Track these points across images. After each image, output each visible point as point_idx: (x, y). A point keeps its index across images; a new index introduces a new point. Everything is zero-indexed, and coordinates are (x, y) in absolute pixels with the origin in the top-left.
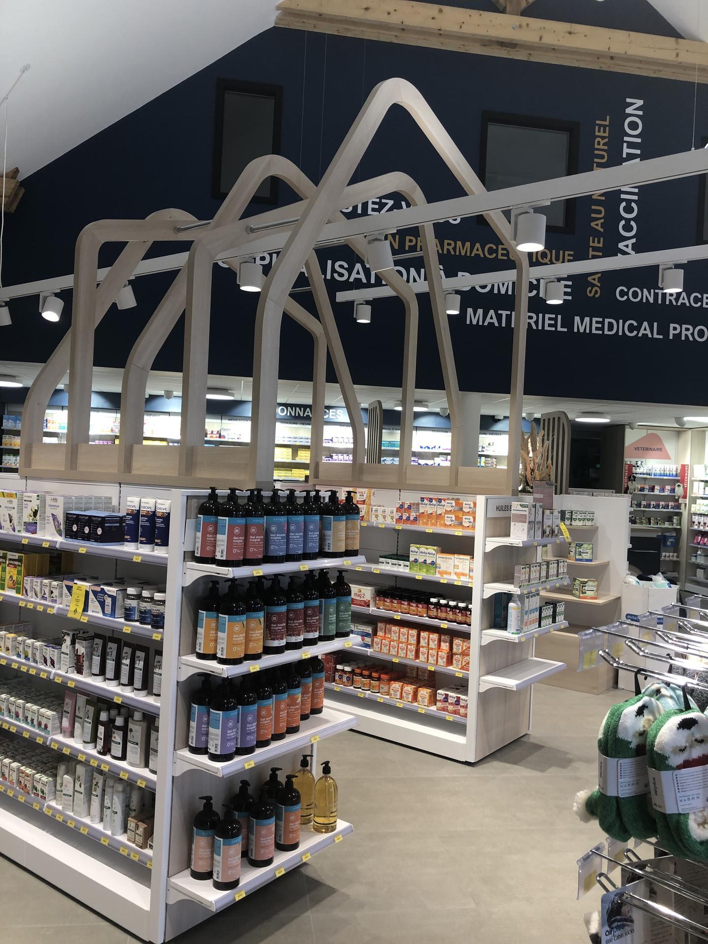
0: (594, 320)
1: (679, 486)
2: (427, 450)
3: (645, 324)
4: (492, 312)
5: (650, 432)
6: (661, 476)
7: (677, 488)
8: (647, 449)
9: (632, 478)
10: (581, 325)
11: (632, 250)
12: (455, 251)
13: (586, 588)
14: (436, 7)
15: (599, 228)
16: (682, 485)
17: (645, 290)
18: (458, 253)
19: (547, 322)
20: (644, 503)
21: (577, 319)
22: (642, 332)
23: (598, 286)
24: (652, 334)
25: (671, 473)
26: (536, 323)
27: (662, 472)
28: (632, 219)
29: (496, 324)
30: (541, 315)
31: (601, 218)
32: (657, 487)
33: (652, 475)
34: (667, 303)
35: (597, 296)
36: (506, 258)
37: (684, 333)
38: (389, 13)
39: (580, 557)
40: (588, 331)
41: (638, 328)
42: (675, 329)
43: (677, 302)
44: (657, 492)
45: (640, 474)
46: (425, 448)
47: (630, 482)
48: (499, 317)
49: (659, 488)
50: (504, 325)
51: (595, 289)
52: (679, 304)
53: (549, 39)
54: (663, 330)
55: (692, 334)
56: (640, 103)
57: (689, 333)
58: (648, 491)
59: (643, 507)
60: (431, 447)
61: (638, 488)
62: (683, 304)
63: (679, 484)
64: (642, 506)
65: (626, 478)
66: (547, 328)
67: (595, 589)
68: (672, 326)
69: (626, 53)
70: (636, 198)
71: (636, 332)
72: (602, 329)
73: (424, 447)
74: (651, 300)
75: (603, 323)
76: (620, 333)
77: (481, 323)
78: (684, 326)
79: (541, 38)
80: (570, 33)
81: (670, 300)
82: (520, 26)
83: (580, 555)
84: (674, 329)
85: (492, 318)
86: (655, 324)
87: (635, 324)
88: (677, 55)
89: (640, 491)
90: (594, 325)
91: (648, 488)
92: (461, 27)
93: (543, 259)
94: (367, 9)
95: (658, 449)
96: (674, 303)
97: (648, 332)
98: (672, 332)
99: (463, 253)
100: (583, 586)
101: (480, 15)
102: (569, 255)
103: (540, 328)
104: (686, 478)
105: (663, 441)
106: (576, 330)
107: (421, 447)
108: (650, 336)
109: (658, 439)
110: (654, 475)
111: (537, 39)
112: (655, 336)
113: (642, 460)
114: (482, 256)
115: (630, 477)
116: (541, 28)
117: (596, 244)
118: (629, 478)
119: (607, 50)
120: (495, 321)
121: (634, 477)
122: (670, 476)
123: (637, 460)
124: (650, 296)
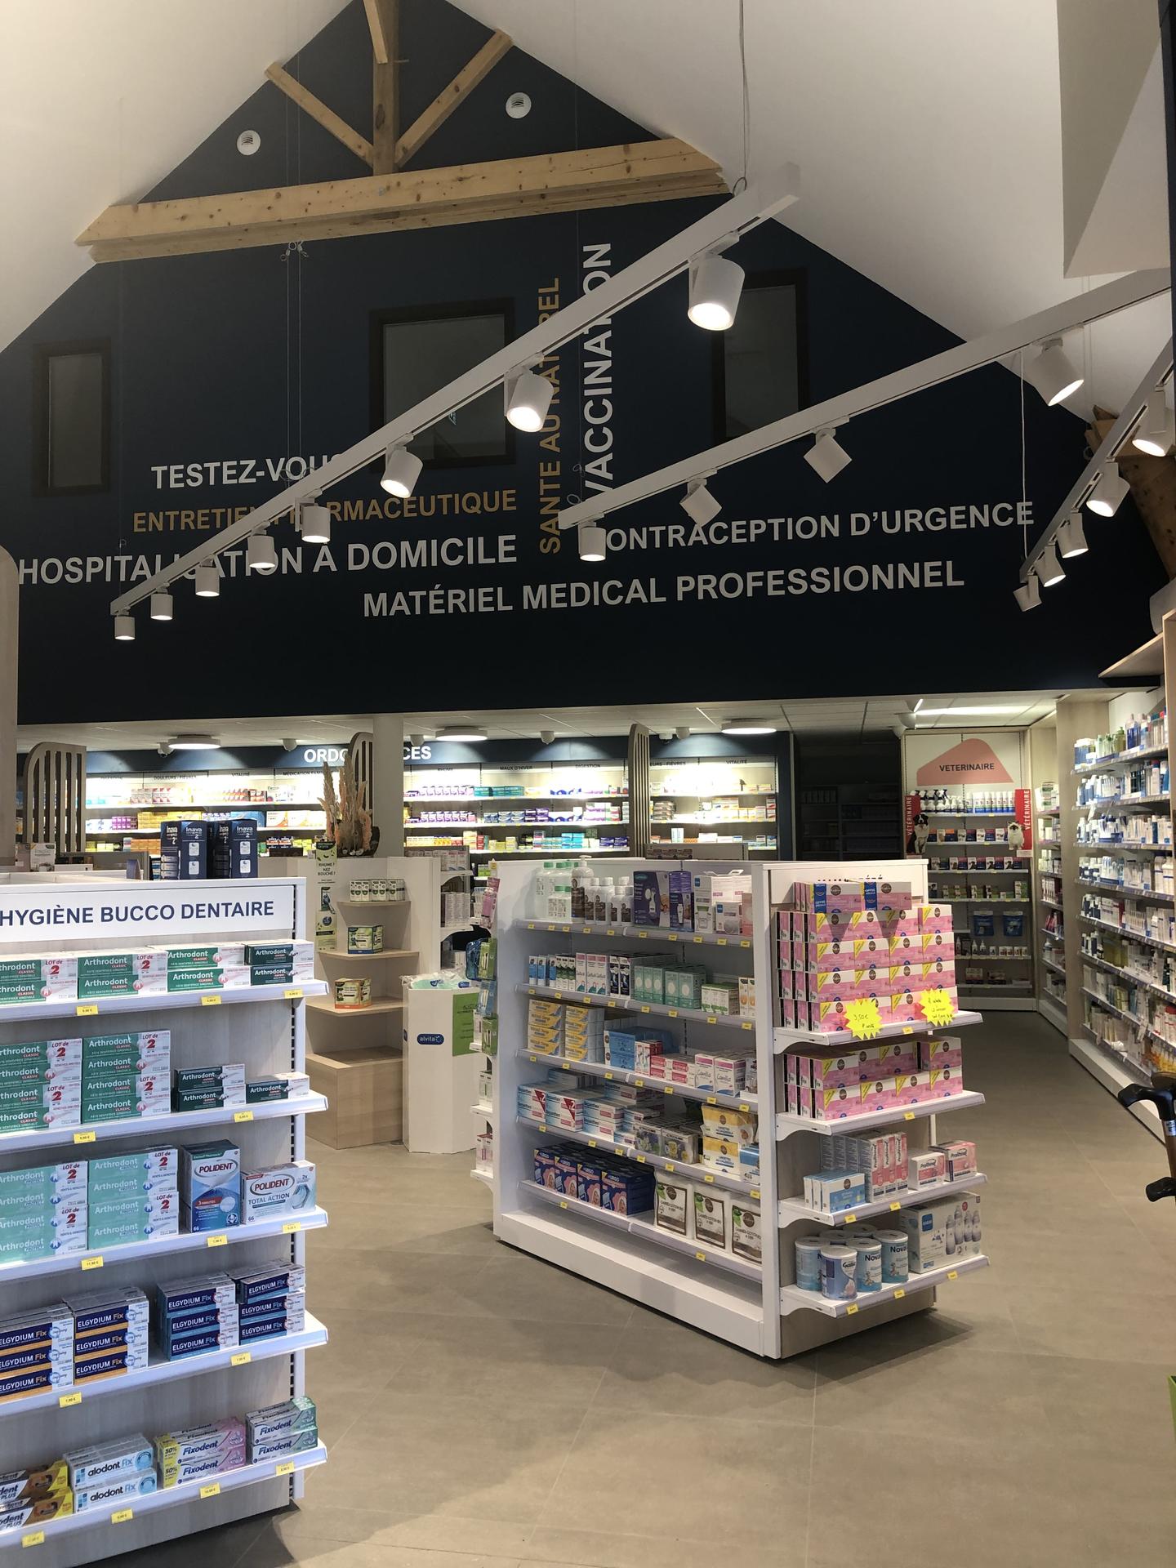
0: (554, 587)
1: (1014, 828)
2: (561, 796)
3: (636, 583)
4: (400, 596)
5: (967, 737)
6: (985, 811)
7: (1010, 832)
8: (963, 767)
9: (921, 819)
10: (534, 597)
11: (608, 471)
12: (342, 516)
13: (343, 992)
14: (272, 192)
15: (554, 448)
16: (1020, 827)
17: (633, 532)
18: (346, 519)
19: (482, 600)
20: (954, 860)
21: (527, 589)
22: (631, 595)
23: (557, 536)
24: (648, 596)
25: (1005, 805)
26: (466, 603)
27: (987, 806)
28: (606, 425)
29: (408, 613)
30: (471, 591)
31: (556, 432)
32: (980, 833)
33: (971, 812)
34: (671, 544)
35: (555, 551)
36: (415, 515)
37: (701, 587)
38: (211, 216)
39: (354, 948)
40: (544, 606)
41: (624, 592)
42: (686, 584)
43: (686, 542)
44: (980, 841)
45: (944, 811)
46: (558, 793)
47: (917, 827)
48: (411, 602)
49: (984, 833)
50: (418, 612)
51: (552, 540)
52: (690, 543)
53: (429, 196)
54: (667, 588)
55: (716, 588)
56: (605, 248)
57: (710, 588)
58: (967, 840)
59: (954, 868)
60: (567, 791)
61: (941, 835)
62: (698, 543)
63: (1014, 823)
64: (951, 866)
65: (909, 819)
66: (482, 609)
67: (355, 993)
68: (680, 580)
69: (547, 187)
70: (609, 391)
71: (622, 597)
72: (567, 599)
73: (556, 791)
74: (643, 544)
75: (567, 590)
76: (596, 603)
77: (385, 614)
78: (701, 578)
79: (418, 198)
80: (461, 180)
81: (675, 540)
82: (388, 188)
83: (354, 944)
84: (683, 585)
85: (400, 604)
86: (653, 581)
87: (620, 585)
88: (629, 170)
89: (946, 841)
90: (554, 596)
91: (965, 833)
92: (306, 211)
93: (469, 507)
94: (183, 218)
95: (986, 766)
96: (682, 544)
97: (642, 595)
98: (681, 589)
99: (353, 518)
100: (338, 990)
101: (332, 187)
102: (509, 496)
103: (472, 609)
104: (1026, 813)
105: (995, 752)
106: (526, 607)
107: (552, 793)
108: (645, 600)
109: (985, 749)
110: (976, 812)
111: (412, 201)
112: (654, 599)
113: (945, 787)
114: (381, 517)
115: (918, 817)
116: (418, 184)
117: (550, 473)
118: (916, 820)
119: (517, 190)
120: (405, 608)
121: (925, 818)
122: (1002, 811)
123: (936, 787)
124: (641, 538)
